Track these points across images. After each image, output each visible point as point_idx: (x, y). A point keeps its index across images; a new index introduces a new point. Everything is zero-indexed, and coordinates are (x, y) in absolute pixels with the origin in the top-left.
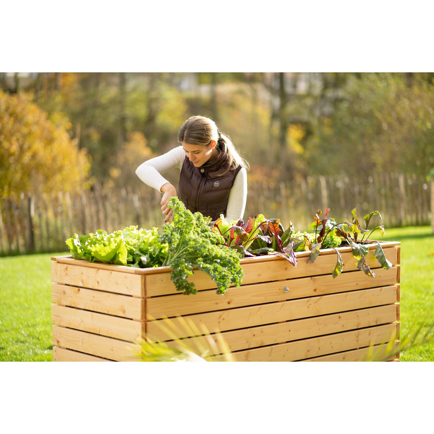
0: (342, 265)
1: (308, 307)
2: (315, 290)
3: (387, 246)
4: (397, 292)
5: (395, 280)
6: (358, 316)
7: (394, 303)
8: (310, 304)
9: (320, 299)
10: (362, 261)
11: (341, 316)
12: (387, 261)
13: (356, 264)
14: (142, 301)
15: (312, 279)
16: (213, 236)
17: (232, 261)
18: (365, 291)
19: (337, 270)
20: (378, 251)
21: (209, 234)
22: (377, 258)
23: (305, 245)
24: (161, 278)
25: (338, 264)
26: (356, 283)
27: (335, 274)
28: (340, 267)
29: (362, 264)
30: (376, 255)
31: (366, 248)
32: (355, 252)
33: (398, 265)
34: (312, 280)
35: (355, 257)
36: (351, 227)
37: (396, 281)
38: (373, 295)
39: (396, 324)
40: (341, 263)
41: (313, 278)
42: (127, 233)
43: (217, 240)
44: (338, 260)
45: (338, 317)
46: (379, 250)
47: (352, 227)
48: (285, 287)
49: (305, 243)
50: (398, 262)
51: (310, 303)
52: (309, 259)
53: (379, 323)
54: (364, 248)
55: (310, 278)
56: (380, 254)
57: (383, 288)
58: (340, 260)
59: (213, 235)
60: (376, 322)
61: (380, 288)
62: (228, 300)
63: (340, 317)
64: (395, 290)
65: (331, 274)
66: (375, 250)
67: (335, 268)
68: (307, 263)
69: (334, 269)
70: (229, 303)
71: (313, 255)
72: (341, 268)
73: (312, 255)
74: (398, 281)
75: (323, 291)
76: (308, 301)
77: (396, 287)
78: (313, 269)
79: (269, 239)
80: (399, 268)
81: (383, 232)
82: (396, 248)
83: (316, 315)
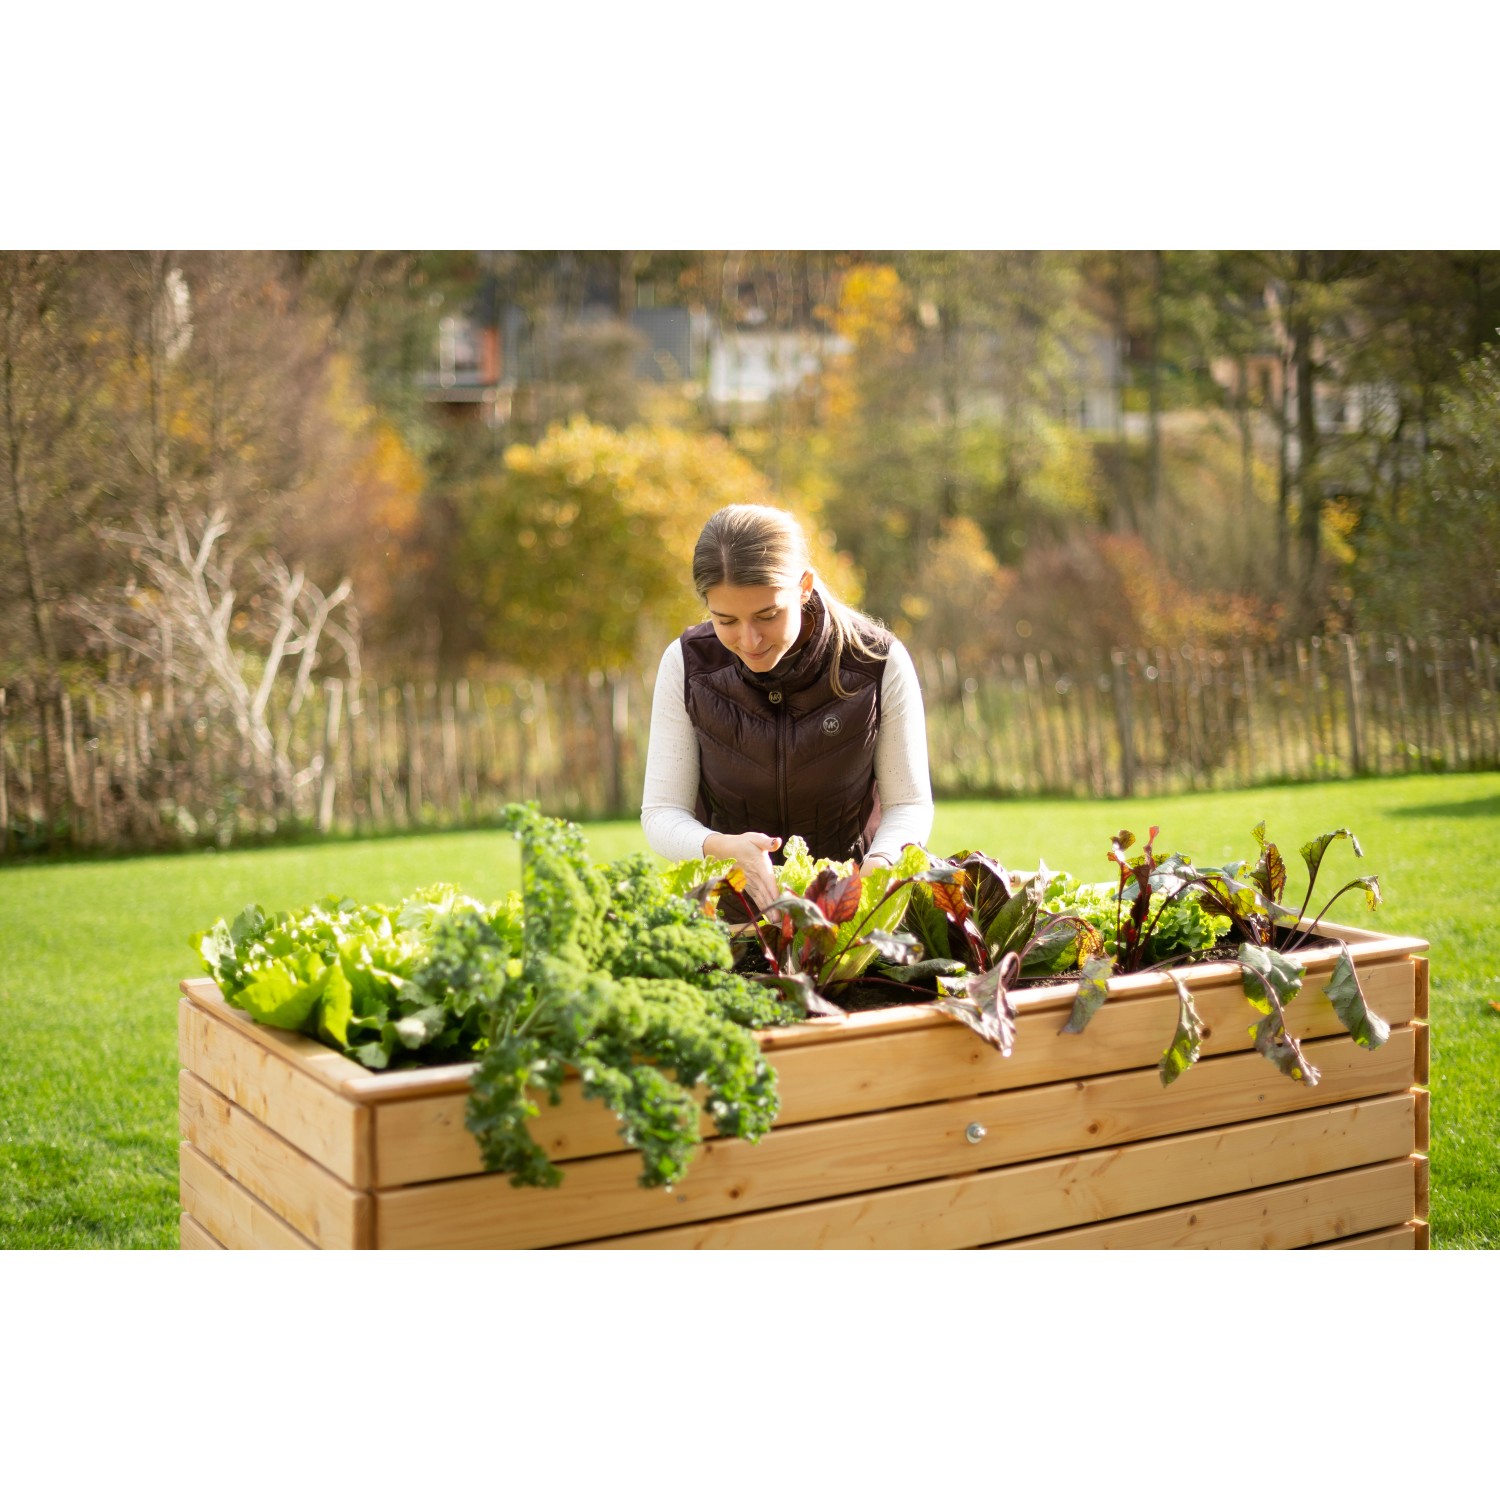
0: (1195, 1036)
1: (1067, 1192)
2: (1093, 1129)
3: (1375, 957)
4: (1417, 1116)
5: (1410, 1074)
6: (1265, 1212)
7: (1407, 1156)
8: (1074, 1181)
9: (1112, 1159)
10: (1271, 1024)
11: (1198, 1217)
12: (1371, 1016)
13: (1253, 1032)
14: (359, 1205)
15: (1080, 1088)
16: (681, 944)
17: (719, 1055)
18: (1292, 1123)
19: (1178, 1056)
20: (1341, 978)
21: (668, 937)
22: (1335, 1003)
23: (1078, 951)
24: (440, 1115)
25: (1181, 1035)
26: (1259, 1093)
27: (1170, 1071)
28: (1188, 1045)
29: (1272, 1033)
30: (1332, 996)
31: (1295, 968)
32: (1250, 985)
33: (1421, 1023)
34: (1081, 1092)
35: (1251, 1001)
36: (1237, 894)
37: (1413, 1078)
38: (1326, 1132)
39: (1414, 1230)
40: (1193, 1030)
41: (1085, 1084)
42: (417, 911)
43: (696, 958)
44: (1180, 1020)
45: (1188, 1219)
46: (1344, 974)
47: (1240, 894)
48: (972, 1123)
49: (1081, 943)
50: (1421, 1010)
51: (1071, 1176)
52: (1069, 1020)
53: (1347, 1231)
54: (1287, 969)
55: (1072, 1086)
56: (1348, 990)
57: (1362, 1105)
58: (1191, 1018)
59: (683, 940)
60: (1338, 1228)
61: (1350, 1108)
62: (730, 1184)
63: (1193, 1221)
64: (1409, 1110)
65: (1154, 1067)
66: (1329, 974)
67: (1171, 1050)
68: (1059, 1034)
69: (1166, 1052)
70: (735, 1194)
71: (1081, 1003)
72: (1194, 1046)
73: (1077, 1002)
74: (1422, 1077)
75: (1127, 1129)
76: (1065, 1169)
77: (1411, 1100)
78: (1083, 1055)
79: (909, 947)
80: (1422, 1034)
81: (1375, 896)
82: (1413, 962)
83: (1099, 1219)
